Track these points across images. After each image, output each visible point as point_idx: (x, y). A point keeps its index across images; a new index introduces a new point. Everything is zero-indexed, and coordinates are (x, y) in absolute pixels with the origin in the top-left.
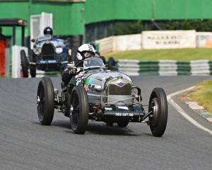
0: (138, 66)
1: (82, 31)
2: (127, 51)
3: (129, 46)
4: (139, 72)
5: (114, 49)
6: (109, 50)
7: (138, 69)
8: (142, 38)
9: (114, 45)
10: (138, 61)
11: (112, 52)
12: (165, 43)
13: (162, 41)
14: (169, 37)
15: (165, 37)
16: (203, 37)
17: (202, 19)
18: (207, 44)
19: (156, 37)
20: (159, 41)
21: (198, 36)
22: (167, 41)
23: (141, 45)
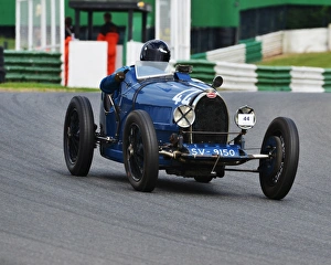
0: (323, 77)
1: (235, 21)
2: (305, 54)
3: (309, 47)
4: (324, 86)
5: (285, 50)
6: (277, 52)
7: (323, 83)
8: (328, 33)
9: (285, 44)
10: (322, 70)
11: (281, 54)
23: (327, 45)
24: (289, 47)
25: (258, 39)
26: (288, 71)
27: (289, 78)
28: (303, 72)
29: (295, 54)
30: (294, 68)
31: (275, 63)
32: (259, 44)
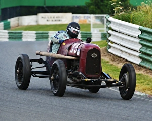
0: (36, 35)
2: (28, 26)
6: (16, 25)
9: (20, 22)
10: (35, 32)
11: (18, 26)
12: (52, 21)
13: (51, 19)
14: (55, 17)
15: (52, 17)
16: (77, 17)
17: (76, 6)
18: (79, 21)
19: (46, 17)
20: (49, 19)
21: (73, 17)
22: (54, 19)
23: (37, 21)
24: (21, 23)
25: (9, 20)
26: (21, 33)
27: (22, 36)
28: (27, 33)
29: (24, 26)
30: (24, 32)
31: (16, 30)
32: (9, 23)
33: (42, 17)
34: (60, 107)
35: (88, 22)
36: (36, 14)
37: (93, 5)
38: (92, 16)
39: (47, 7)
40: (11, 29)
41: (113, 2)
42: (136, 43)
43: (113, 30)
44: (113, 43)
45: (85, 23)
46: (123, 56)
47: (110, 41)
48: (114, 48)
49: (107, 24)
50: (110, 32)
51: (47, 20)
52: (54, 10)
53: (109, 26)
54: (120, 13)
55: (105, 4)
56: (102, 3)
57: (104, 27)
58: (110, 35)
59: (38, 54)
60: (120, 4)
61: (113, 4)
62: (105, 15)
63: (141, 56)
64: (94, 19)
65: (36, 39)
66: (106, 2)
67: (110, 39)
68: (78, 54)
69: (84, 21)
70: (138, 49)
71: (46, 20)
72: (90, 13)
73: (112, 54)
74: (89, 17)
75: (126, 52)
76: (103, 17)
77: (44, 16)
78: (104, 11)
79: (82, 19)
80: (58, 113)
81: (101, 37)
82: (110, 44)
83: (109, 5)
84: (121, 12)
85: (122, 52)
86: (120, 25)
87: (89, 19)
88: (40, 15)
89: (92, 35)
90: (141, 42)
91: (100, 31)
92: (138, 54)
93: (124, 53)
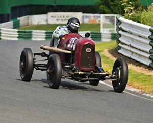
0: (45, 35)
2: (38, 25)
3: (39, 22)
8: (47, 17)
10: (45, 31)
11: (28, 25)
12: (62, 20)
13: (61, 19)
14: (65, 16)
15: (62, 16)
16: (87, 17)
17: (86, 5)
18: (89, 21)
19: (56, 16)
20: (58, 19)
21: (83, 16)
22: (64, 19)
23: (47, 21)
24: (31, 22)
25: (18, 19)
26: (31, 32)
27: (31, 35)
28: (37, 33)
29: (34, 25)
30: (33, 31)
31: (26, 29)
32: (19, 21)
33: (52, 17)
34: (70, 108)
35: (97, 22)
36: (46, 13)
37: (103, 5)
38: (102, 15)
39: (57, 6)
40: (21, 28)
41: (123, 2)
42: (147, 44)
43: (124, 31)
44: (123, 43)
45: (95, 23)
46: (133, 57)
47: (120, 42)
48: (124, 49)
49: (118, 24)
50: (120, 32)
51: (57, 20)
52: (64, 9)
53: (120, 26)
54: (131, 14)
55: (115, 3)
56: (112, 3)
57: (114, 28)
58: (120, 35)
59: (42, 48)
60: (131, 4)
61: (123, 4)
62: (116, 15)
63: (151, 57)
64: (104, 19)
65: (46, 38)
66: (117, 1)
67: (120, 39)
68: (74, 48)
69: (94, 21)
70: (148, 50)
71: (55, 19)
72: (101, 13)
73: (122, 54)
74: (100, 17)
75: (136, 53)
76: (114, 17)
77: (53, 16)
78: (114, 11)
79: (92, 18)
80: (67, 114)
81: (110, 37)
82: (120, 44)
83: (119, 5)
84: (131, 12)
85: (132, 53)
86: (131, 25)
87: (99, 19)
88: (51, 14)
89: (102, 35)
90: (151, 43)
91: (110, 31)
92: (148, 56)
93: (134, 54)
